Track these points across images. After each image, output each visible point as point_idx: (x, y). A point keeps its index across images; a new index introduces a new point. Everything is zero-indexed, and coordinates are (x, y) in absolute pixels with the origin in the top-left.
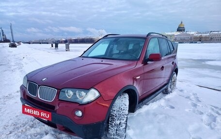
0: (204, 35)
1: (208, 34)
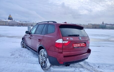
0: (23, 23)
1: (25, 23)
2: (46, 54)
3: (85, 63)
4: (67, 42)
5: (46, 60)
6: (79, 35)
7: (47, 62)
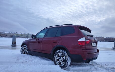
1: (4, 33)
2: (66, 54)
3: (93, 63)
4: (88, 40)
5: (67, 59)
6: (93, 36)
7: (68, 61)
